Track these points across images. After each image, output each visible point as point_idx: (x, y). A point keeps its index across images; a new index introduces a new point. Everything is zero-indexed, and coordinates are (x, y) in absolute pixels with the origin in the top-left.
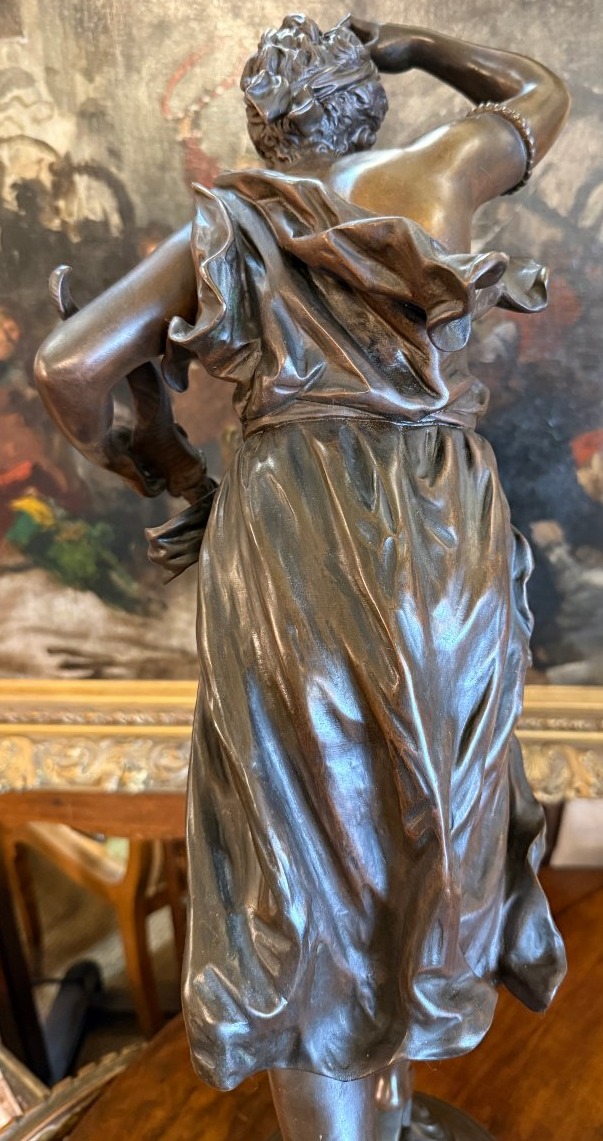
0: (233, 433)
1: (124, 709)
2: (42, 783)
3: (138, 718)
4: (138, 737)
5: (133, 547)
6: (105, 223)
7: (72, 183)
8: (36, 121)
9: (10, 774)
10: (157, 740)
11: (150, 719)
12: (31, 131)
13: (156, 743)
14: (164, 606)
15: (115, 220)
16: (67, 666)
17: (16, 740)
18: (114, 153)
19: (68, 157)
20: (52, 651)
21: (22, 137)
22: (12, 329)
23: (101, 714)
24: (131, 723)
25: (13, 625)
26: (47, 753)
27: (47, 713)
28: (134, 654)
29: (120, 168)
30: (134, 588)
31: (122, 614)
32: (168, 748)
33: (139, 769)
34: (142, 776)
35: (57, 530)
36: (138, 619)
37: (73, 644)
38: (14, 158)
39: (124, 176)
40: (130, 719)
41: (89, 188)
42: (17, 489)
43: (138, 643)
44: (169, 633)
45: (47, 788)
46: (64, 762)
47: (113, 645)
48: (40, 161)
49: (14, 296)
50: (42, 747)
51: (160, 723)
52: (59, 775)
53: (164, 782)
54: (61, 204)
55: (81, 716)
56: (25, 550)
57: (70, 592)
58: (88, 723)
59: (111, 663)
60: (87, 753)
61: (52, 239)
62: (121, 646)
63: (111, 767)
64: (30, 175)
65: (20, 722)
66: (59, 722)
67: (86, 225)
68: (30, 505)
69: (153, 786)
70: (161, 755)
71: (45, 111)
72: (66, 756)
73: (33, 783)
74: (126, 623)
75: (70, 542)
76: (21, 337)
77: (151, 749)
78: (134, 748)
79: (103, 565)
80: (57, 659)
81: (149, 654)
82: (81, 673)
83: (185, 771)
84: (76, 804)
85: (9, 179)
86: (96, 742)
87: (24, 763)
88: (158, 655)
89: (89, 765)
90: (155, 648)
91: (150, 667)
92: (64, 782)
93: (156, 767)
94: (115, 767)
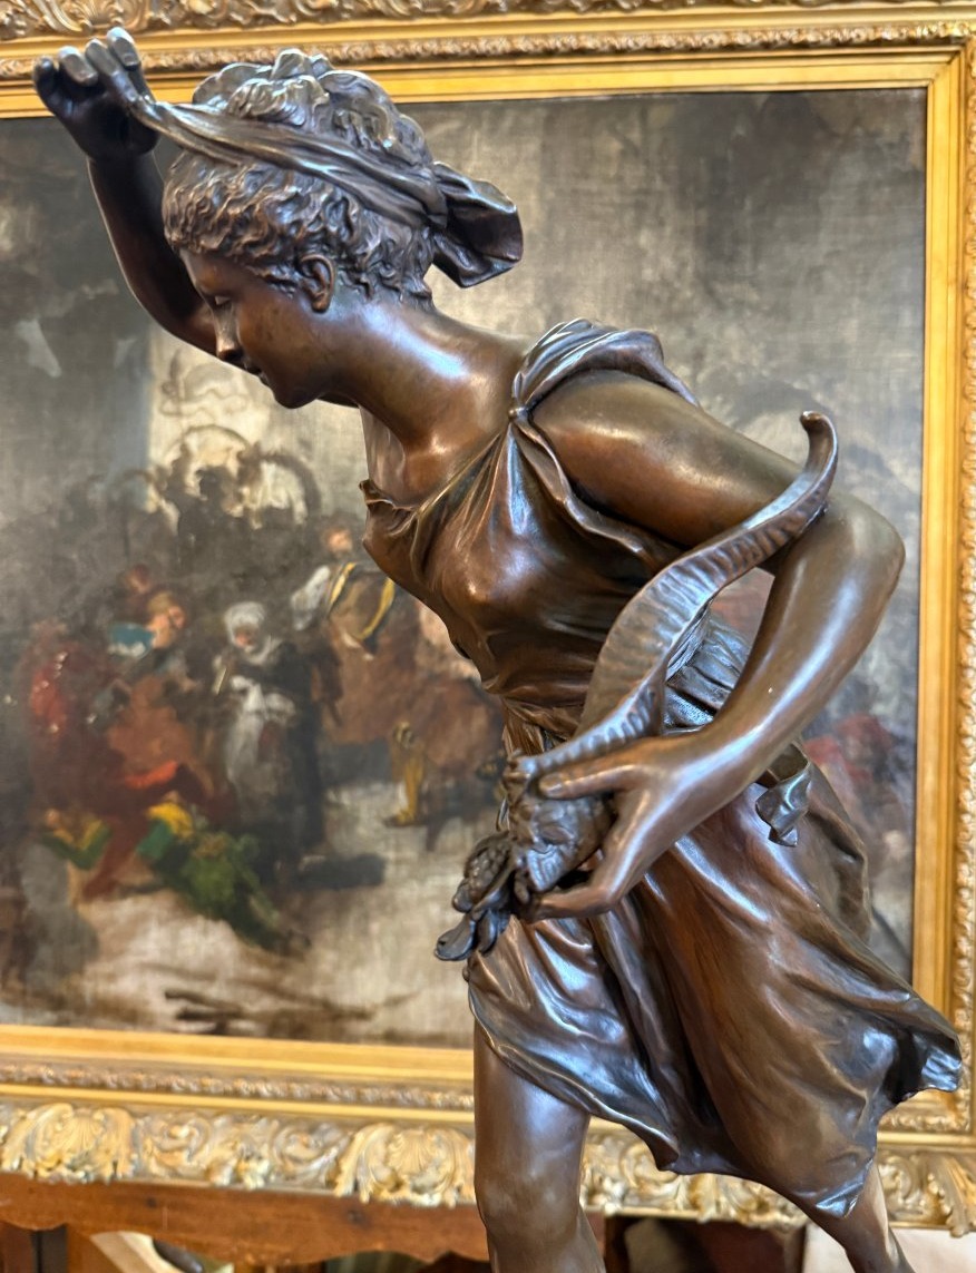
0: (405, 732)
1: (248, 1076)
2: (136, 1173)
3: (264, 1089)
4: (262, 1114)
5: (278, 865)
6: (290, 511)
7: (258, 471)
8: (229, 411)
9: (100, 1158)
10: (286, 1121)
11: (279, 1092)
12: (223, 421)
13: (283, 1125)
14: (308, 943)
15: (300, 507)
16: (186, 1016)
17: (110, 1111)
18: (306, 444)
19: (257, 446)
20: (170, 996)
21: (213, 427)
22: (177, 616)
23: (219, 1082)
24: (256, 1095)
25: (131, 960)
26: (148, 1131)
27: (153, 1077)
28: (267, 1004)
29: (310, 458)
30: (274, 919)
31: (257, 951)
32: (298, 1131)
33: (260, 1158)
34: (263, 1167)
35: (195, 843)
36: (276, 959)
37: (196, 987)
38: (202, 447)
39: (312, 466)
40: (253, 1089)
41: (276, 476)
42: (157, 794)
43: (272, 989)
44: (310, 978)
45: (141, 1180)
46: (168, 1144)
47: (242, 991)
48: (228, 450)
49: (184, 582)
50: (141, 1122)
51: (290, 1098)
52: (160, 1163)
53: (291, 1177)
54: (246, 490)
55: (195, 1083)
56: (156, 867)
57: (200, 921)
58: (204, 1093)
59: (238, 1014)
60: (196, 1133)
61: (232, 525)
62: (253, 993)
63: (227, 1154)
64: (216, 462)
65: (120, 1088)
66: (168, 1090)
67: (269, 513)
68: (169, 812)
69: (278, 1184)
70: (288, 1141)
71: (240, 402)
72: (173, 1137)
73: (126, 1171)
74: (261, 962)
75: (208, 858)
76: (186, 625)
77: (276, 1133)
78: (256, 1129)
79: (242, 888)
80: (175, 1007)
81: (284, 1005)
82: (201, 1026)
83: (316, 1165)
84: (173, 1207)
85: (195, 466)
86: (210, 1119)
87: (117, 1143)
88: (296, 1006)
89: (198, 1149)
90: (292, 997)
91: (285, 1021)
92: (164, 1172)
93: (281, 1156)
94: (231, 1154)
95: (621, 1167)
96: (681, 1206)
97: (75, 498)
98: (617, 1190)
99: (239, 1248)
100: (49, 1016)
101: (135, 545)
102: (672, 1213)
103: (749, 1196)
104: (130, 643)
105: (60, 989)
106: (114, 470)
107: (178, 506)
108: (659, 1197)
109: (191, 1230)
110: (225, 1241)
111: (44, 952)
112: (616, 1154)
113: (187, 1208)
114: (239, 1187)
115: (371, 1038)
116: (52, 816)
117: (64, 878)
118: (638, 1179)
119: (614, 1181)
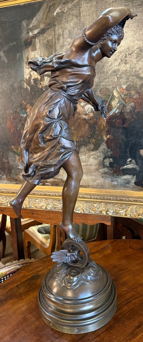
0: (73, 129)
1: (48, 192)
3: (51, 194)
4: (51, 198)
7: (44, 78)
10: (55, 199)
11: (53, 195)
23: (43, 193)
26: (31, 201)
34: (50, 206)
38: (33, 74)
45: (31, 208)
49: (32, 102)
50: (30, 199)
51: (55, 196)
52: (33, 205)
54: (42, 82)
55: (39, 193)
58: (41, 195)
60: (40, 201)
61: (40, 90)
64: (36, 77)
69: (53, 209)
70: (55, 203)
72: (36, 202)
73: (28, 207)
77: (53, 201)
78: (50, 201)
81: (54, 180)
83: (59, 206)
84: (36, 214)
85: (32, 78)
86: (42, 199)
87: (26, 202)
89: (40, 204)
91: (54, 183)
92: (34, 207)
93: (54, 205)
94: (45, 204)
95: (113, 208)
96: (124, 215)
97: (12, 86)
98: (112, 211)
100: (15, 182)
101: (23, 95)
102: (122, 216)
103: (137, 214)
104: (24, 114)
105: (16, 178)
106: (18, 80)
107: (30, 87)
108: (120, 213)
109: (40, 218)
110: (45, 220)
111: (13, 171)
112: (112, 206)
113: (39, 214)
114: (47, 210)
116: (13, 146)
117: (16, 158)
118: (116, 210)
119: (111, 210)
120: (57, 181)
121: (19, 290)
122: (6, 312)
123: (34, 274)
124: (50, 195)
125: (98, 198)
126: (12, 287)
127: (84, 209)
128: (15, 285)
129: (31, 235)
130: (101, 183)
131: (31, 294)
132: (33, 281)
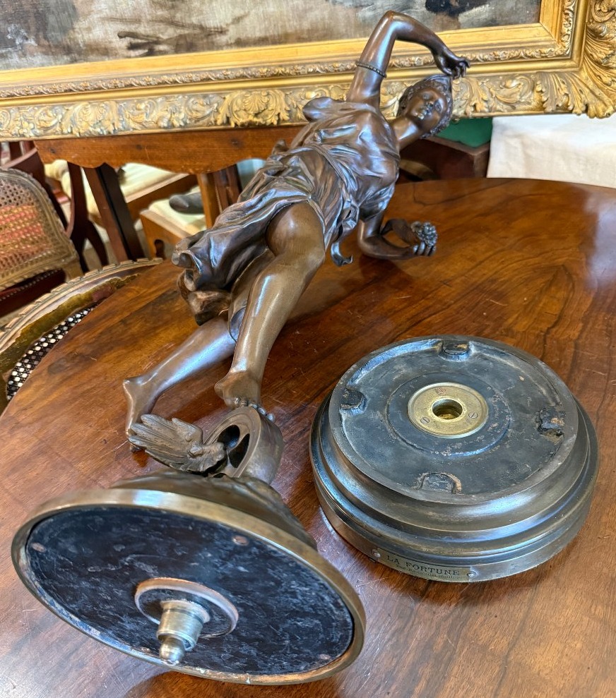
1: (168, 74)
2: (125, 129)
3: (178, 79)
4: (179, 94)
9: (106, 122)
10: (192, 95)
11: (184, 79)
13: (190, 97)
16: (132, 47)
17: (107, 102)
20: (122, 36)
25: (95, 17)
26: (126, 108)
27: (122, 81)
28: (169, 33)
32: (198, 98)
33: (180, 112)
34: (182, 116)
37: (132, 28)
40: (172, 80)
43: (172, 23)
44: (189, 12)
45: (129, 132)
46: (136, 112)
47: (156, 27)
50: (122, 105)
52: (134, 121)
53: (197, 121)
55: (143, 81)
59: (158, 42)
60: (149, 106)
62: (162, 26)
63: (164, 113)
69: (192, 125)
70: (193, 104)
72: (138, 109)
73: (120, 128)
77: (187, 101)
78: (177, 100)
80: (125, 42)
81: (180, 31)
82: (141, 52)
83: (208, 113)
84: (149, 147)
86: (155, 99)
87: (113, 115)
88: (186, 32)
89: (151, 113)
90: (183, 26)
91: (182, 42)
92: (137, 126)
93: (190, 111)
94: (166, 113)
99: (185, 166)
100: (66, 58)
105: (66, 41)
110: (177, 163)
114: (175, 129)
115: (229, 45)
120: (188, 34)
121: (130, 328)
122: (102, 378)
123: (164, 291)
124: (176, 82)
125: (318, 69)
126: (109, 324)
127: (279, 111)
128: (117, 319)
129: (159, 222)
130: (323, 19)
131: (161, 335)
132: (162, 306)
